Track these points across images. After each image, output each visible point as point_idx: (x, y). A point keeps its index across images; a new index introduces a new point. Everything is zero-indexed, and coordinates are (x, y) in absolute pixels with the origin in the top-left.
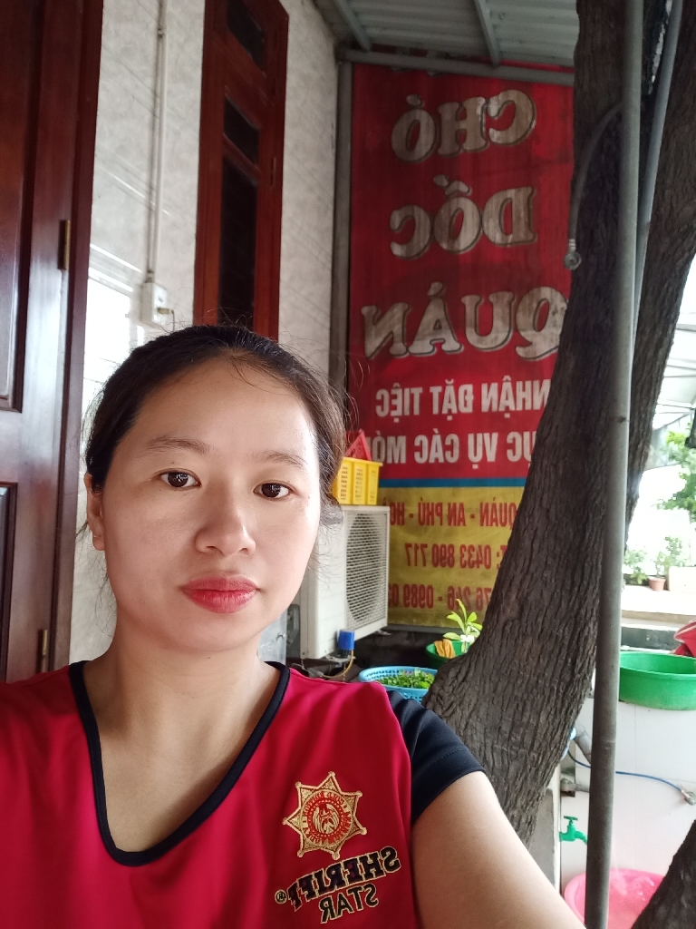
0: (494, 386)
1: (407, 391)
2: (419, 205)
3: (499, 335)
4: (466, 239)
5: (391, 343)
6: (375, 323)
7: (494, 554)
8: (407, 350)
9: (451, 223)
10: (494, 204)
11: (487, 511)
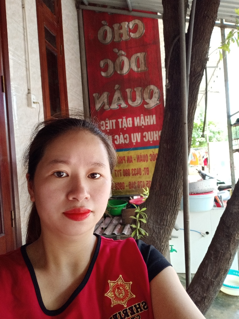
0: (138, 118)
1: (111, 121)
2: (109, 59)
3: (138, 101)
4: (125, 70)
5: (104, 105)
6: (98, 99)
7: (142, 170)
8: (110, 108)
9: (120, 64)
10: (133, 58)
11: (139, 157)
